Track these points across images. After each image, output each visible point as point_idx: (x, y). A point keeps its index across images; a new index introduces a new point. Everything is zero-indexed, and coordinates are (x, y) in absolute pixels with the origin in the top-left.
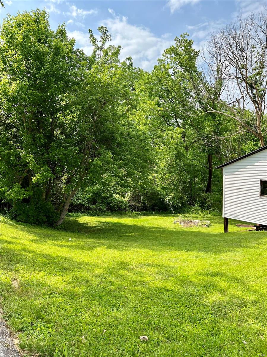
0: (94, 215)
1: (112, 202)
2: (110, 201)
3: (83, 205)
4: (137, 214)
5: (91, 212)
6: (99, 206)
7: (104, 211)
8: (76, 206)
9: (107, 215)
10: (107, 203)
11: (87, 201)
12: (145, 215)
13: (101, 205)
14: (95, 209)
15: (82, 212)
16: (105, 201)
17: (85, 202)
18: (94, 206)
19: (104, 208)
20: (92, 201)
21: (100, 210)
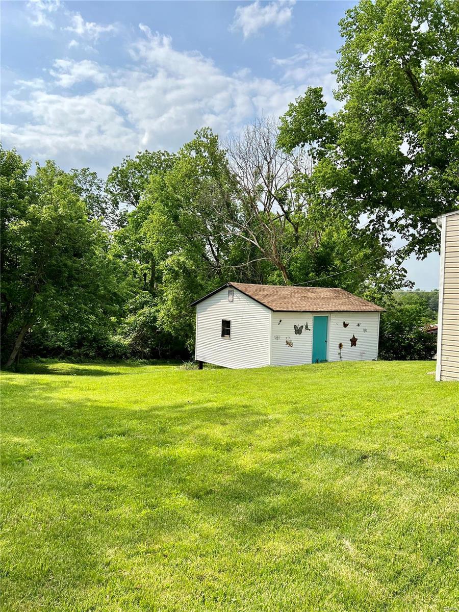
0: (76, 363)
1: (104, 346)
2: (102, 344)
3: (63, 349)
4: (141, 362)
5: (73, 358)
6: (86, 351)
7: (93, 358)
8: (53, 349)
9: (96, 363)
10: (98, 347)
11: (68, 344)
12: (153, 364)
13: (88, 350)
14: (79, 355)
15: (61, 357)
16: (95, 345)
17: (66, 345)
18: (77, 351)
19: (92, 354)
20: (76, 344)
21: (87, 356)
